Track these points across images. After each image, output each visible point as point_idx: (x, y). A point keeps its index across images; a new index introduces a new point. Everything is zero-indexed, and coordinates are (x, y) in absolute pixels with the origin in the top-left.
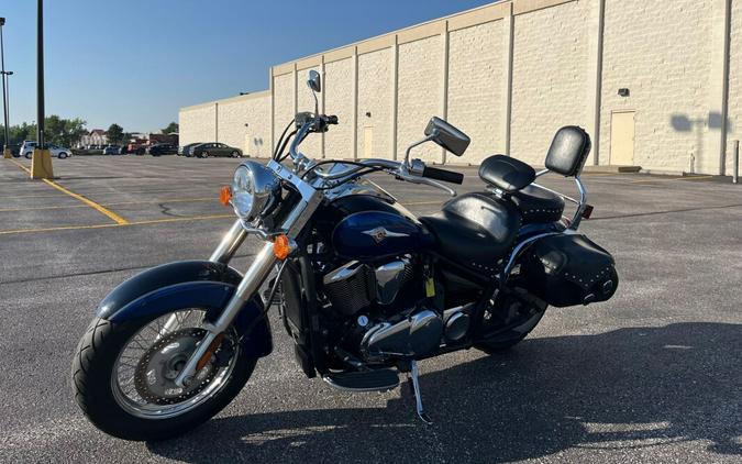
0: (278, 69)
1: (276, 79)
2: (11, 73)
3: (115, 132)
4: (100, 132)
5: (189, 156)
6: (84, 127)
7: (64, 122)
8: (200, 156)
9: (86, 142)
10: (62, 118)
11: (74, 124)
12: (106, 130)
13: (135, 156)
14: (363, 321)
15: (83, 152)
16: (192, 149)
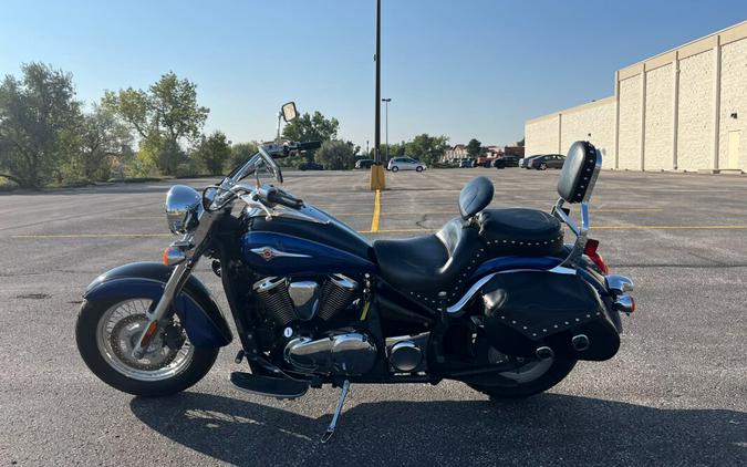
0: (624, 73)
1: (622, 83)
2: (390, 100)
3: (475, 147)
4: (462, 147)
5: (528, 168)
6: (447, 143)
7: (432, 139)
8: (539, 168)
9: (448, 157)
10: (430, 136)
11: (439, 141)
12: (466, 144)
13: (483, 168)
14: (288, 332)
15: (447, 166)
16: (531, 161)
